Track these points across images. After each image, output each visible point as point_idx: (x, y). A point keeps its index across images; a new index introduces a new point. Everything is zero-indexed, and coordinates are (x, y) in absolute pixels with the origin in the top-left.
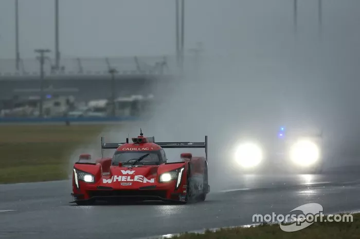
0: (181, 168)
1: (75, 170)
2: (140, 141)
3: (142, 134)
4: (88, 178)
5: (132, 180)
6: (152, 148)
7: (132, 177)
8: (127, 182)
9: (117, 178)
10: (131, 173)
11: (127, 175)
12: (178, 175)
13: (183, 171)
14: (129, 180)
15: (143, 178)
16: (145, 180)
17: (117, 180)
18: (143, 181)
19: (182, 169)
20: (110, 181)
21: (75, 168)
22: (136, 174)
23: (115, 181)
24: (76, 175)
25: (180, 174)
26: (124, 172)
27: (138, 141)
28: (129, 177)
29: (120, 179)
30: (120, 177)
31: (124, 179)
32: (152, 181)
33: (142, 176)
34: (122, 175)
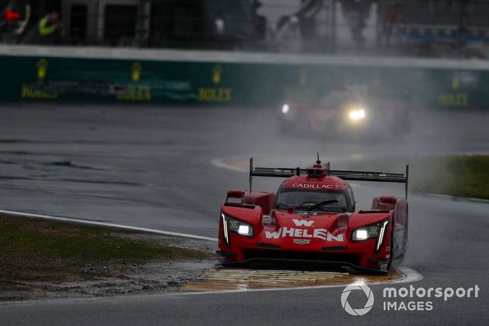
0: (383, 221)
1: (223, 216)
2: (317, 173)
3: (318, 162)
4: (244, 230)
5: (311, 236)
6: (337, 186)
7: (311, 231)
8: (302, 238)
9: (288, 232)
10: (309, 224)
11: (303, 227)
12: (379, 231)
13: (387, 226)
14: (305, 235)
15: (326, 233)
16: (330, 237)
17: (288, 234)
18: (326, 237)
19: (386, 223)
20: (276, 236)
21: (223, 211)
22: (317, 226)
23: (284, 235)
24: (225, 223)
25: (383, 230)
26: (297, 222)
27: (315, 173)
28: (305, 231)
29: (291, 232)
30: (292, 230)
31: (298, 233)
32: (340, 238)
33: (326, 231)
34: (295, 227)
